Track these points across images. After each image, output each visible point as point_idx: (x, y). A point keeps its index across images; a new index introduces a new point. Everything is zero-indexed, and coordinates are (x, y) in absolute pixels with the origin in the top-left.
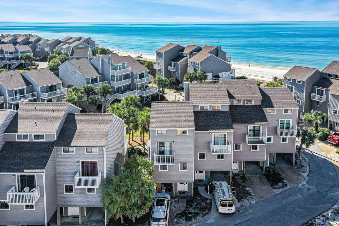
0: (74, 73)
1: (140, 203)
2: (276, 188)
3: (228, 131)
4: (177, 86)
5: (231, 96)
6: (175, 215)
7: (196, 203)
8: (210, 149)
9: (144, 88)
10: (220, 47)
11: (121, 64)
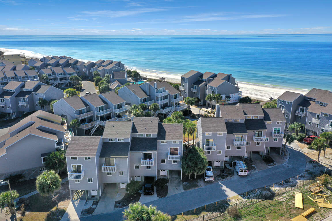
0: (130, 95)
2: (269, 166)
3: (244, 134)
4: (201, 103)
5: (245, 114)
6: (216, 176)
7: (225, 172)
8: (233, 144)
9: (177, 105)
10: (231, 74)
11: (162, 88)
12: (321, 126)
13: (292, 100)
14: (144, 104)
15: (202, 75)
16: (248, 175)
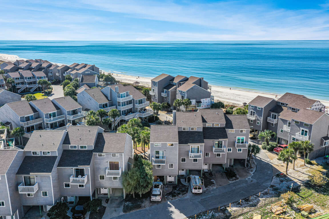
0: (89, 100)
1: (145, 185)
2: (231, 180)
3: (200, 144)
4: (168, 108)
5: (204, 121)
6: (166, 194)
7: (178, 188)
8: (188, 156)
9: (143, 111)
10: (203, 78)
11: (125, 93)
12: (293, 135)
13: (262, 105)
14: (102, 110)
15: (173, 79)
16: (204, 192)
